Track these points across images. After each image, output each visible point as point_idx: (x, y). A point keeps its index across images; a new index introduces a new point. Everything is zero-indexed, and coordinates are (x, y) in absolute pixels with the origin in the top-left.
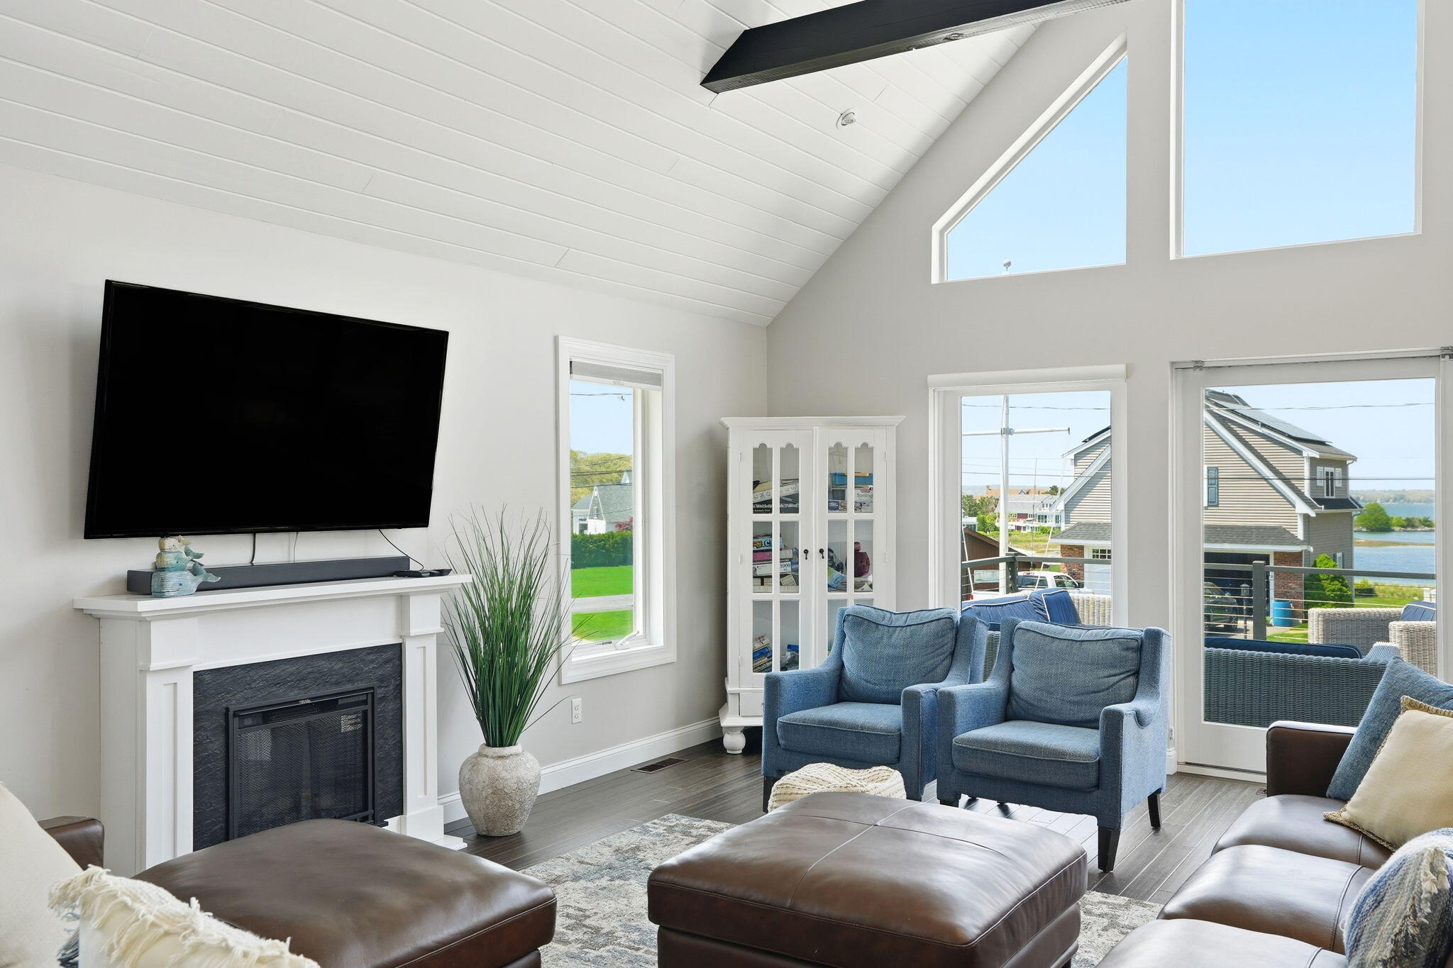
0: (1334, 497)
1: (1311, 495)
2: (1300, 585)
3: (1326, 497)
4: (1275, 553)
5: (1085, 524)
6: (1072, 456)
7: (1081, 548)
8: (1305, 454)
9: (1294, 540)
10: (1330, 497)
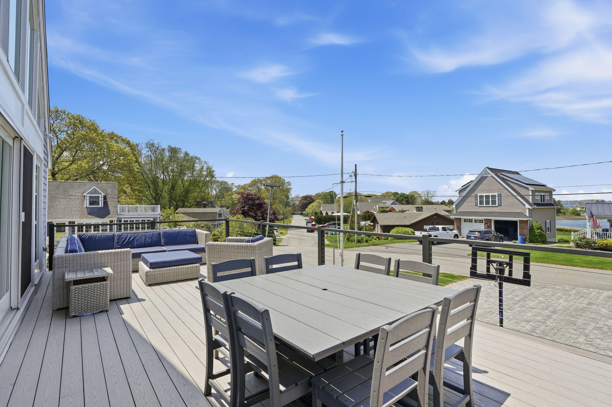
0: (545, 203)
1: (532, 202)
2: (527, 231)
3: (540, 203)
4: (519, 220)
5: (461, 212)
6: (458, 191)
7: (460, 219)
8: (530, 189)
9: (526, 216)
10: (543, 203)
